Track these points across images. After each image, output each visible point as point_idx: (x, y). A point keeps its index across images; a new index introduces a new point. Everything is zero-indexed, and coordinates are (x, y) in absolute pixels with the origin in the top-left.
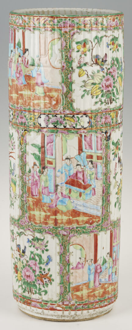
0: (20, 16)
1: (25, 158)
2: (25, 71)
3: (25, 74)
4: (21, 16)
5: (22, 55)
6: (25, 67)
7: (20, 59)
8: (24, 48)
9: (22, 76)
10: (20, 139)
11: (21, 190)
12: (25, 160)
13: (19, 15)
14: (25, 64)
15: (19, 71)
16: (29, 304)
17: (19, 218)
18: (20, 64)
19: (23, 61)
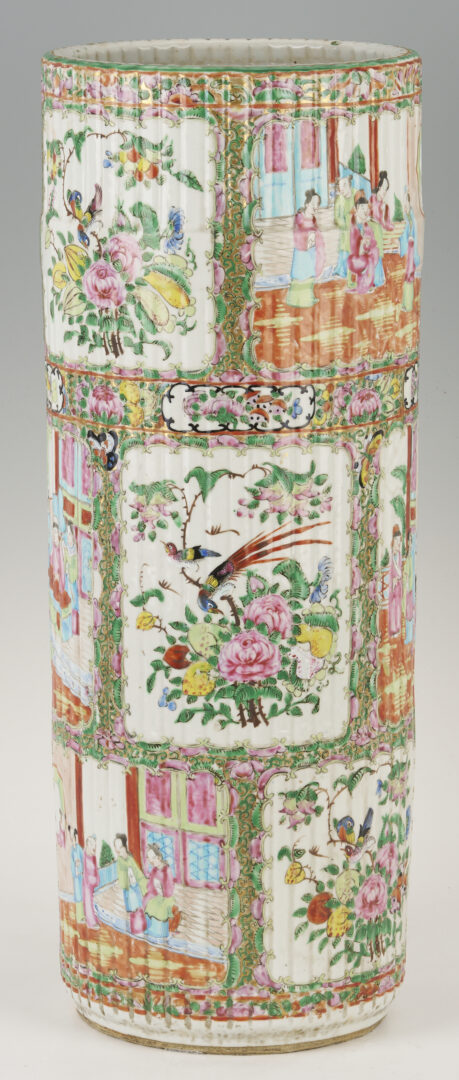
0: (361, 73)
1: (375, 524)
2: (386, 242)
3: (386, 252)
4: (365, 70)
5: (368, 194)
6: (384, 231)
7: (363, 209)
8: (376, 170)
9: (376, 262)
10: (358, 470)
11: (362, 631)
12: (372, 530)
13: (358, 69)
14: (380, 220)
15: (365, 249)
16: (367, 995)
17: (349, 729)
18: (366, 224)
19: (372, 213)
